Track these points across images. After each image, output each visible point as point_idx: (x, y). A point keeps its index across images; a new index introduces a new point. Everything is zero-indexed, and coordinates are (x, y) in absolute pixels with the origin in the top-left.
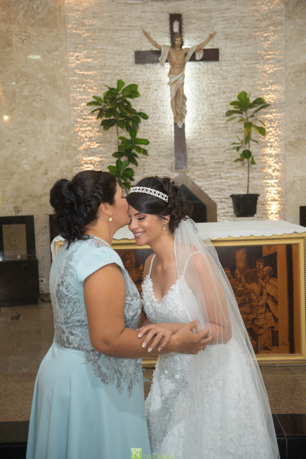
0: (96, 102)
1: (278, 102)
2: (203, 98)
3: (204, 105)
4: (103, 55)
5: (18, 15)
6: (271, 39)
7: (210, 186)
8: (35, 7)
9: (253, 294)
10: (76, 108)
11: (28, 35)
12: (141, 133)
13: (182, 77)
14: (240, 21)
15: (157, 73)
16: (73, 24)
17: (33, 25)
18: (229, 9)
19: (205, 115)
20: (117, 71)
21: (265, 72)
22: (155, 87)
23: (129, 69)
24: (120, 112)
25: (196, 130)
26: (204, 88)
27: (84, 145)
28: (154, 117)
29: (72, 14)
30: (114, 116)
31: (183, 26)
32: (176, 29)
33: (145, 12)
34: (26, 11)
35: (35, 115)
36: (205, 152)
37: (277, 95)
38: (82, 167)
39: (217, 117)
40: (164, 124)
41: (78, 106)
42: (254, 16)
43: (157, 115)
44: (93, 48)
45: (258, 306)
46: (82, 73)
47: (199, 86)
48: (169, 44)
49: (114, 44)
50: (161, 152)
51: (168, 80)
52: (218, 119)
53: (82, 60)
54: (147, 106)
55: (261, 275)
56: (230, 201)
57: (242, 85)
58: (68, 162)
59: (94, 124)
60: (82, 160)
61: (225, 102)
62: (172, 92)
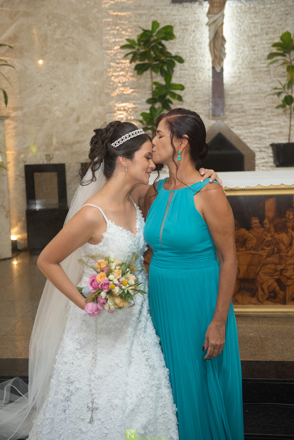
0: (130, 45)
2: (244, 39)
3: (244, 47)
7: (249, 134)
9: (281, 245)
10: (109, 52)
12: (177, 77)
13: (222, 17)
15: (195, 13)
19: (246, 58)
20: (153, 11)
22: (193, 28)
23: (166, 9)
24: (154, 56)
25: (235, 75)
26: (245, 28)
27: (117, 91)
28: (191, 60)
30: (149, 60)
35: (67, 59)
36: (244, 98)
38: (115, 114)
39: (259, 60)
40: (201, 68)
41: (111, 50)
43: (194, 58)
45: (287, 257)
46: (115, 13)
47: (240, 26)
50: (197, 98)
51: (206, 20)
52: (260, 62)
53: (116, 0)
54: (184, 49)
55: (291, 225)
56: (270, 151)
57: (287, 25)
58: (100, 109)
59: (127, 69)
60: (115, 106)
61: (267, 43)
62: (210, 35)
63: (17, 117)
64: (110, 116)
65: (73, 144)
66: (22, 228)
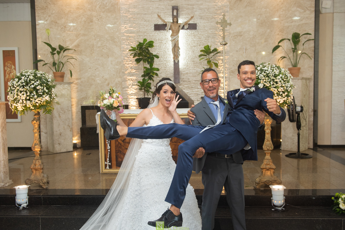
0: (133, 49)
2: (189, 48)
3: (189, 51)
4: (139, 26)
5: (96, 7)
7: (192, 92)
8: (105, 3)
10: (124, 52)
11: (101, 17)
12: (157, 65)
13: (178, 37)
14: (208, 10)
15: (166, 35)
16: (124, 11)
17: (103, 12)
18: (202, 4)
19: (190, 57)
20: (145, 34)
22: (165, 42)
23: (152, 33)
24: (144, 55)
25: (185, 64)
26: (190, 43)
27: (128, 71)
29: (124, 6)
30: (142, 57)
31: (179, 12)
33: (160, 5)
34: (101, 5)
35: (103, 56)
36: (190, 75)
38: (127, 82)
39: (196, 58)
40: (169, 61)
41: (125, 51)
42: (214, 8)
43: (166, 56)
44: (133, 23)
46: (128, 35)
49: (144, 21)
50: (167, 75)
53: (128, 29)
54: (161, 51)
57: (209, 42)
58: (120, 79)
60: (127, 78)
62: (172, 45)
63: (78, 83)
64: (124, 83)
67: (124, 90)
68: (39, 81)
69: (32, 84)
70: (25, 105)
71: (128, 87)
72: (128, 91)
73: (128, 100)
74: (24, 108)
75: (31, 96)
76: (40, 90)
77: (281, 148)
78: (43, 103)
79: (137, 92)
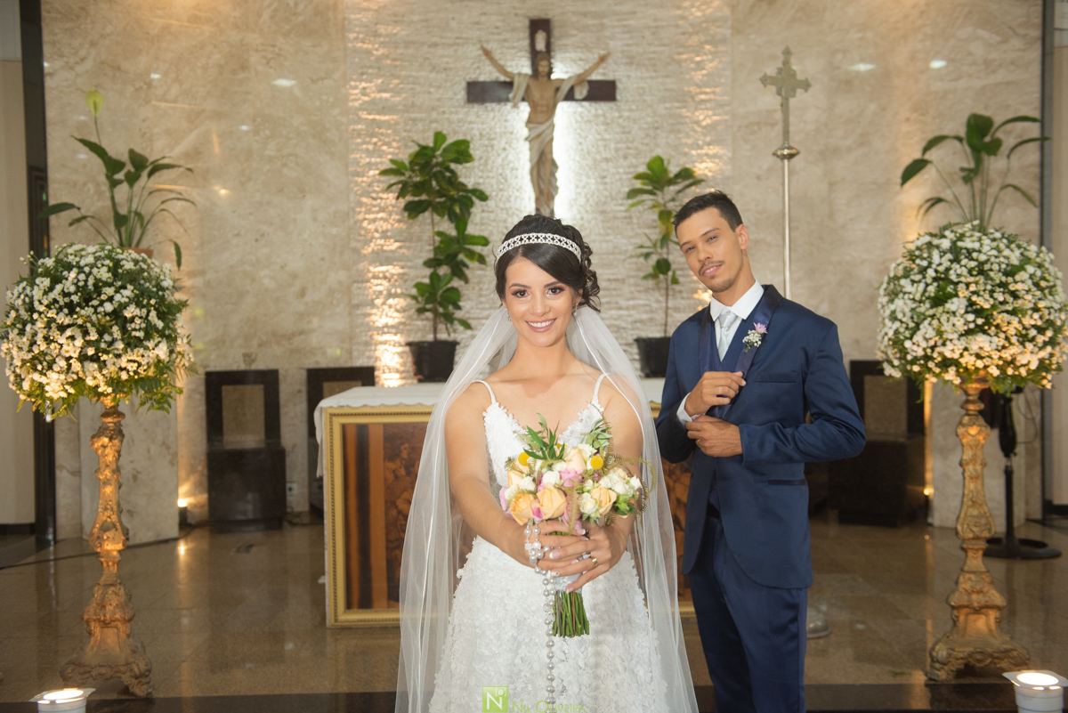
0: (396, 169)
1: (719, 176)
2: (587, 165)
3: (588, 177)
4: (411, 86)
5: (260, 16)
6: (707, 67)
10: (360, 179)
11: (277, 52)
12: (477, 224)
13: (550, 129)
14: (654, 33)
15: (506, 121)
16: (358, 33)
17: (286, 35)
18: (634, 13)
19: (592, 196)
20: (434, 115)
21: (698, 123)
22: (503, 144)
23: (457, 113)
24: (437, 188)
26: (590, 147)
27: (372, 244)
28: (499, 196)
29: (358, 16)
30: (428, 195)
31: (552, 40)
32: (540, 46)
33: (485, 14)
34: (276, 10)
35: (285, 190)
37: (718, 164)
38: (369, 284)
39: (613, 200)
40: (517, 209)
41: (363, 176)
42: (677, 26)
43: (505, 193)
44: (392, 75)
46: (371, 117)
48: (527, 70)
49: (430, 68)
51: (525, 132)
52: (615, 202)
54: (488, 177)
56: (635, 350)
57: (657, 145)
58: (342, 275)
59: (390, 208)
60: (369, 271)
61: (626, 173)
62: (531, 156)
64: (360, 288)
65: (293, 335)
66: (197, 486)
67: (359, 312)
68: (130, 287)
69: (107, 300)
70: (75, 377)
71: (372, 305)
72: (373, 318)
73: (373, 348)
74: (72, 391)
75: (103, 345)
76: (138, 321)
77: (930, 520)
78: (145, 371)
79: (403, 320)
